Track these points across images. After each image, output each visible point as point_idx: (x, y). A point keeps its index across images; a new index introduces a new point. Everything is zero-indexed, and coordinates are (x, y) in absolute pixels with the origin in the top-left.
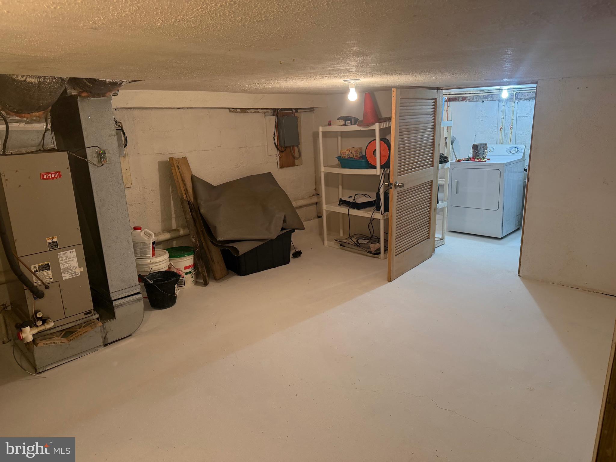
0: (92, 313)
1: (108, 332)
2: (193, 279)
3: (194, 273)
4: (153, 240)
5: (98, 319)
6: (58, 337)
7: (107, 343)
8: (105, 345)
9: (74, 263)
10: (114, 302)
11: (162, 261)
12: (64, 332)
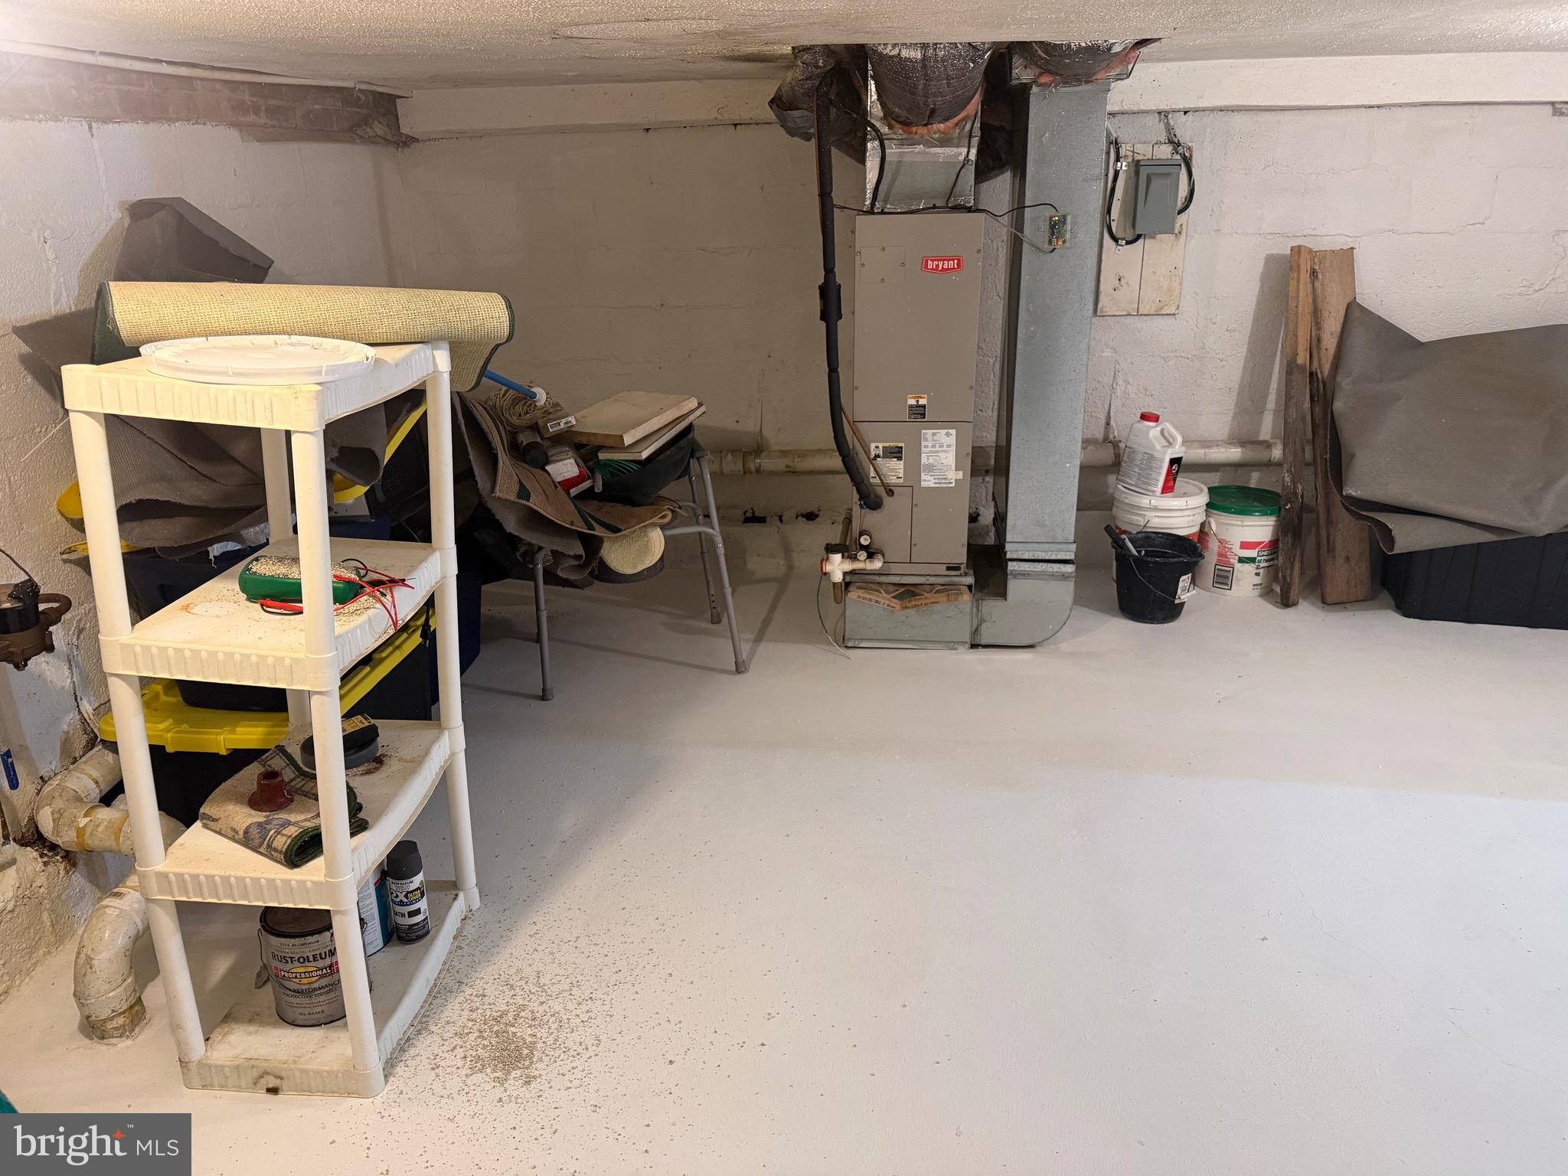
0: (962, 571)
1: (984, 621)
2: (1258, 580)
3: (1266, 564)
4: (1172, 454)
5: (970, 587)
6: (888, 594)
7: (979, 643)
8: (974, 646)
9: (949, 458)
10: (1010, 563)
11: (1182, 510)
12: (903, 589)
